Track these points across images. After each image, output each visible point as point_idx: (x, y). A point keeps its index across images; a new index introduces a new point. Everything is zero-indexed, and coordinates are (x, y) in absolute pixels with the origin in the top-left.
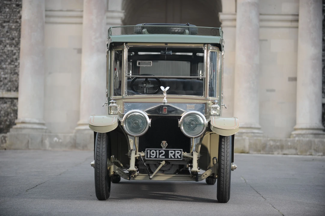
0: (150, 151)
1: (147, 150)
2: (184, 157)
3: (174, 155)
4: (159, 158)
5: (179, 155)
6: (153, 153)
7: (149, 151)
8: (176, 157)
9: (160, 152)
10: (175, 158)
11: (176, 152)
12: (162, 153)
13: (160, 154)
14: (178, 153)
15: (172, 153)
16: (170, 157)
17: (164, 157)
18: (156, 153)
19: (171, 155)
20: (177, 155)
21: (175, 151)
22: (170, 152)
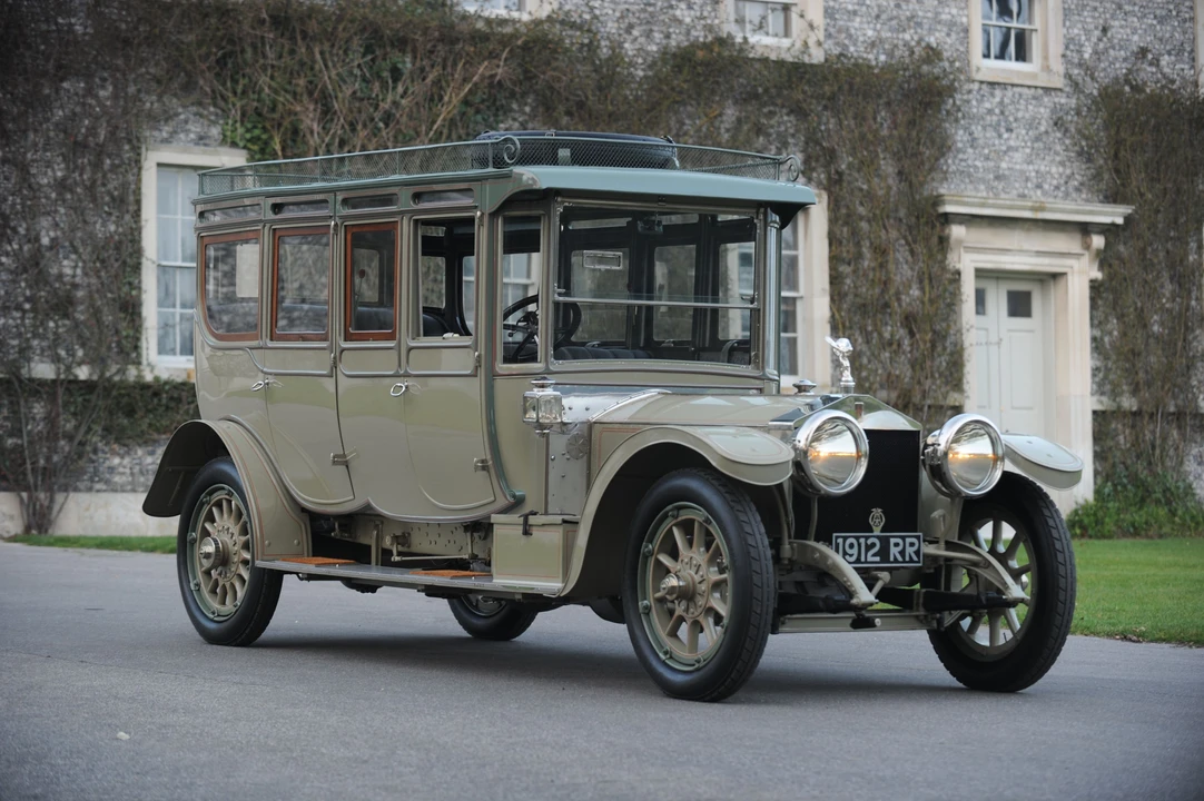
0: (845, 538)
1: (837, 537)
2: (926, 556)
3: (902, 553)
4: (866, 562)
5: (900, 553)
6: (851, 546)
7: (840, 541)
8: (907, 559)
9: (869, 542)
10: (904, 562)
11: (908, 540)
12: (873, 545)
13: (869, 547)
14: (912, 545)
15: (896, 545)
16: (892, 559)
17: (878, 559)
18: (859, 545)
19: (894, 551)
20: (910, 550)
21: (903, 538)
22: (893, 541)
